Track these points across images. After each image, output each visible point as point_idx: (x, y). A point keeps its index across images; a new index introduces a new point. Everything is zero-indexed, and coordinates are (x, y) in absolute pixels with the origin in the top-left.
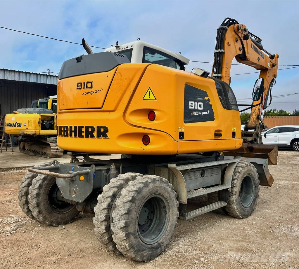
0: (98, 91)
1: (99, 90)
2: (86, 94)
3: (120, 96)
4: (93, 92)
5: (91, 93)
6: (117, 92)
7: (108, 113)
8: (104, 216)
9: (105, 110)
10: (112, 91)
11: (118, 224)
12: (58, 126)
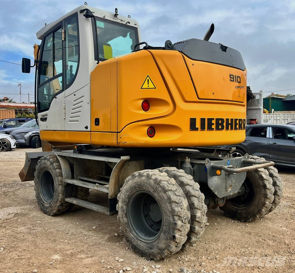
2: (237, 87)
4: (241, 87)
12: (196, 118)
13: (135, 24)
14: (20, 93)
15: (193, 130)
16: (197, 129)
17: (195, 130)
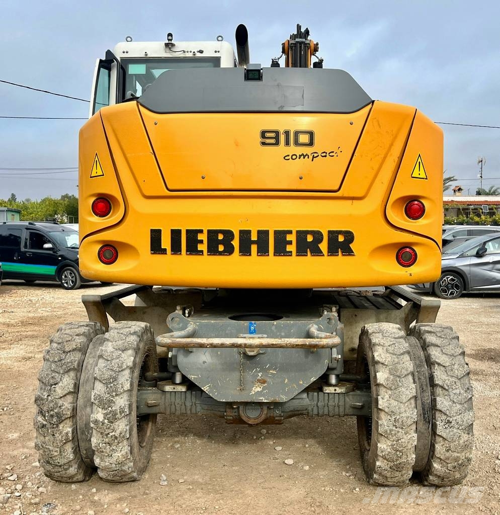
0: (331, 154)
1: (333, 152)
2: (294, 157)
3: (376, 167)
4: (316, 155)
5: (311, 157)
6: (371, 159)
7: (350, 202)
8: (415, 414)
9: (346, 195)
10: (361, 156)
11: (459, 420)
12: (161, 230)
13: (216, 52)
14: (481, 177)
15: (156, 253)
16: (164, 252)
17: (159, 254)
